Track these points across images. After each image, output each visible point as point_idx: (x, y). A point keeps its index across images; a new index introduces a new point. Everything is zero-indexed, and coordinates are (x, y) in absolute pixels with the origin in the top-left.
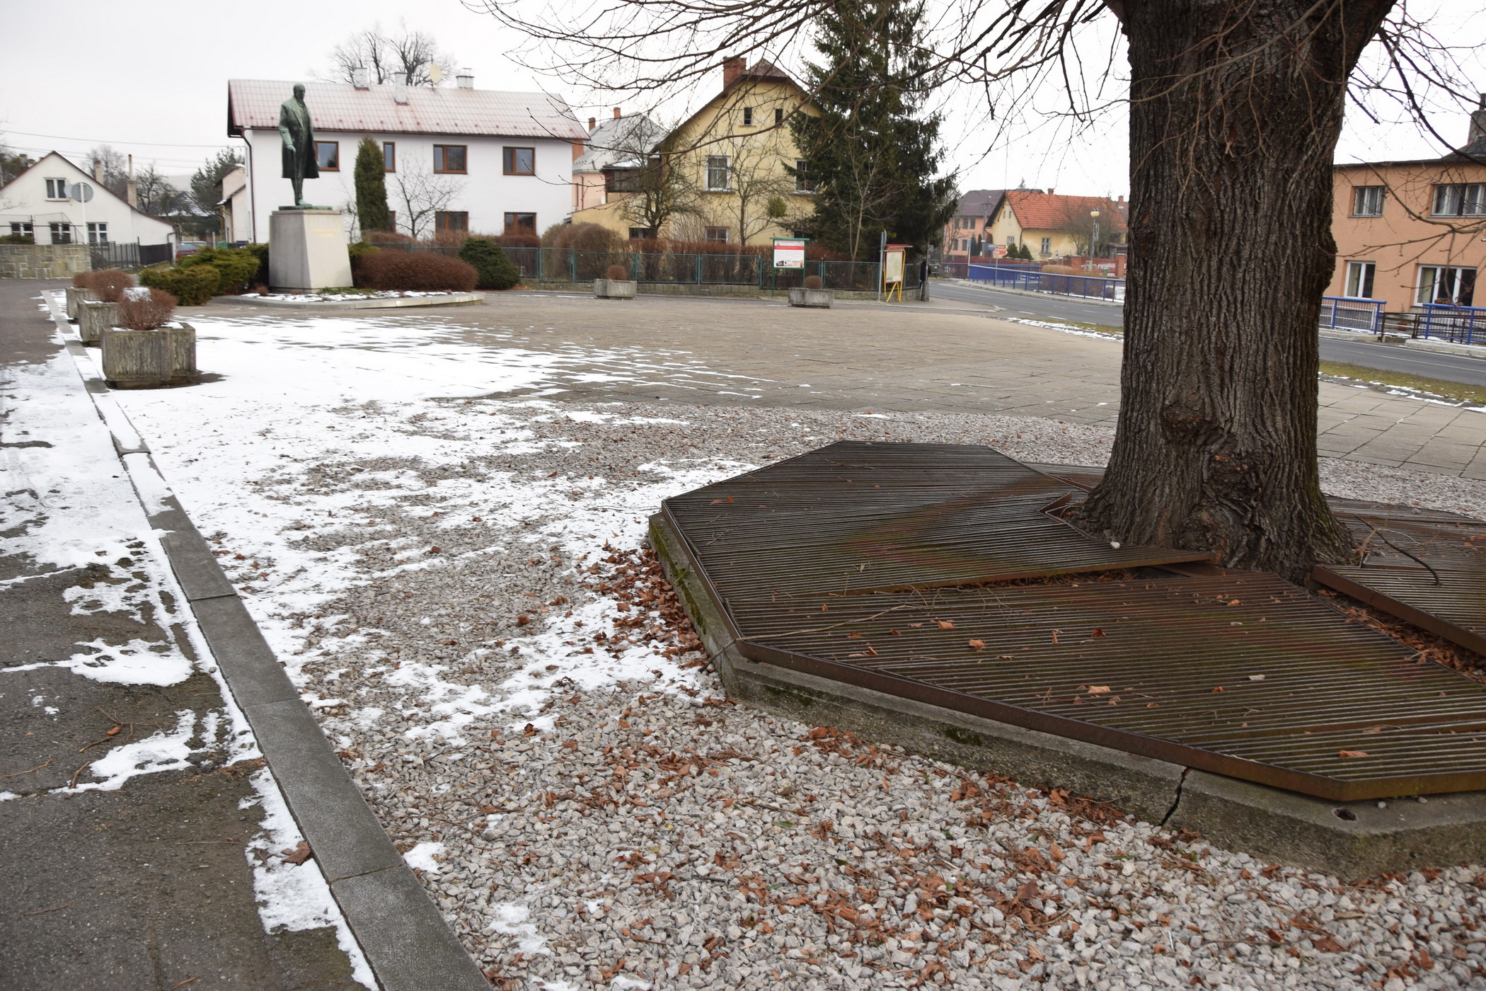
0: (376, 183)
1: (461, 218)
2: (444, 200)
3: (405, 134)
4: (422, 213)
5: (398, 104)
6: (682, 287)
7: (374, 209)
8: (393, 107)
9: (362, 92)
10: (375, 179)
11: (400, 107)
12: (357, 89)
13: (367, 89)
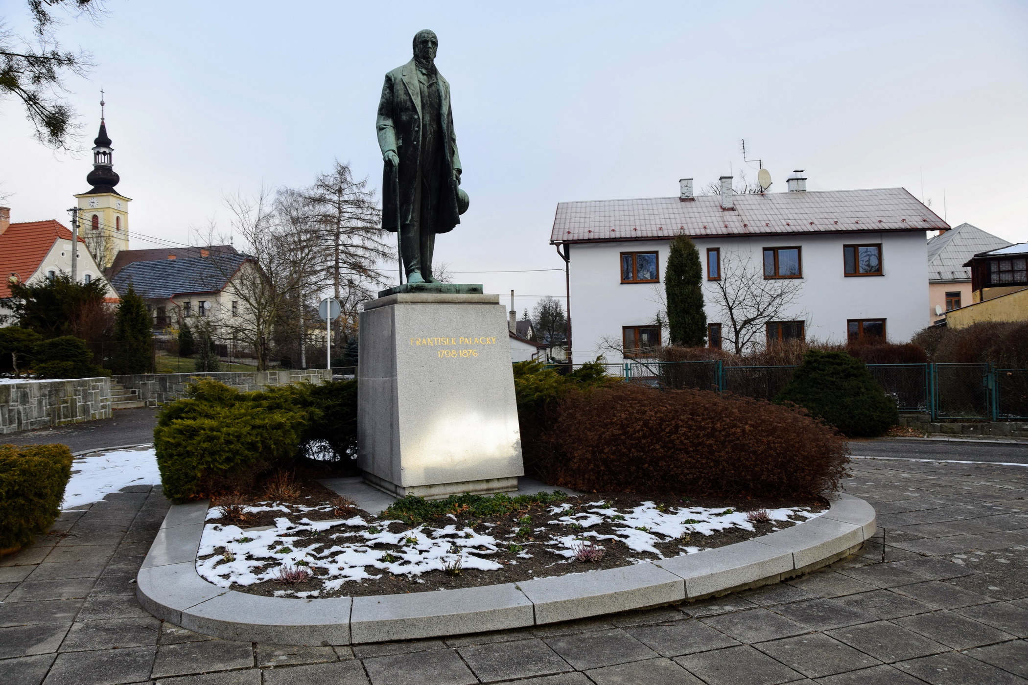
0: (690, 287)
1: (796, 328)
2: (775, 304)
3: (731, 237)
4: (748, 322)
5: (724, 209)
7: (688, 320)
8: (720, 213)
9: (688, 204)
10: (688, 282)
11: (726, 213)
12: (682, 200)
13: (693, 200)
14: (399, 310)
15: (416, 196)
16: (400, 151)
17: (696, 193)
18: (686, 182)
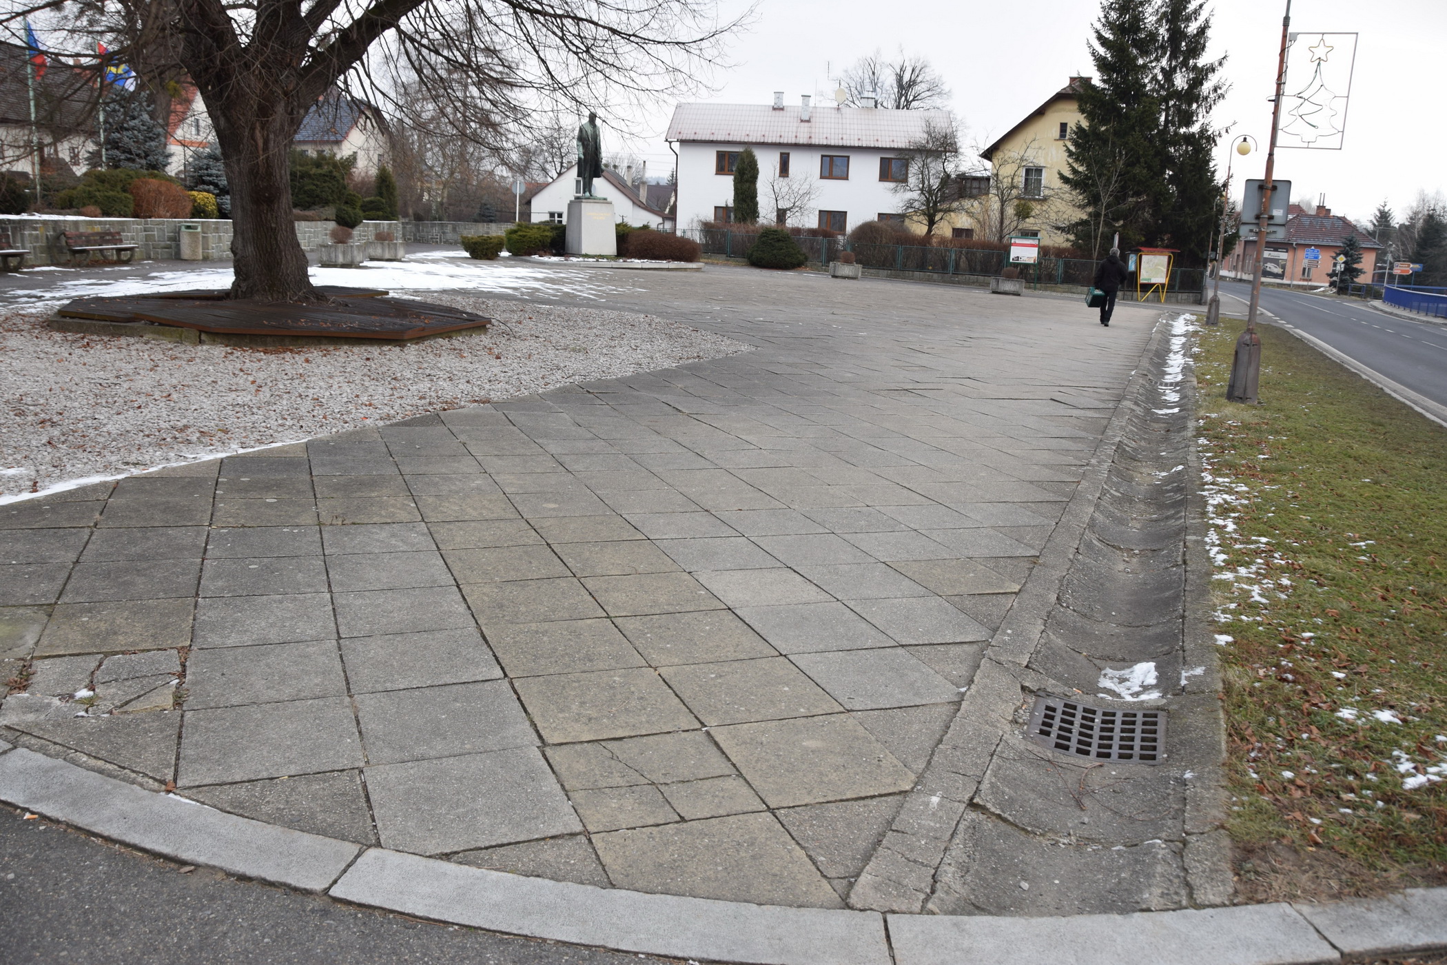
3: (797, 146)
5: (802, 121)
6: (935, 276)
7: (745, 206)
8: (798, 123)
9: (777, 112)
11: (802, 125)
12: (774, 109)
13: (782, 109)
14: (583, 204)
15: (588, 168)
16: (584, 154)
17: (785, 103)
18: (779, 94)
